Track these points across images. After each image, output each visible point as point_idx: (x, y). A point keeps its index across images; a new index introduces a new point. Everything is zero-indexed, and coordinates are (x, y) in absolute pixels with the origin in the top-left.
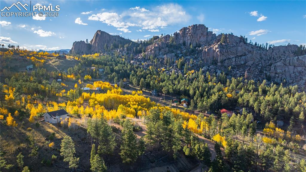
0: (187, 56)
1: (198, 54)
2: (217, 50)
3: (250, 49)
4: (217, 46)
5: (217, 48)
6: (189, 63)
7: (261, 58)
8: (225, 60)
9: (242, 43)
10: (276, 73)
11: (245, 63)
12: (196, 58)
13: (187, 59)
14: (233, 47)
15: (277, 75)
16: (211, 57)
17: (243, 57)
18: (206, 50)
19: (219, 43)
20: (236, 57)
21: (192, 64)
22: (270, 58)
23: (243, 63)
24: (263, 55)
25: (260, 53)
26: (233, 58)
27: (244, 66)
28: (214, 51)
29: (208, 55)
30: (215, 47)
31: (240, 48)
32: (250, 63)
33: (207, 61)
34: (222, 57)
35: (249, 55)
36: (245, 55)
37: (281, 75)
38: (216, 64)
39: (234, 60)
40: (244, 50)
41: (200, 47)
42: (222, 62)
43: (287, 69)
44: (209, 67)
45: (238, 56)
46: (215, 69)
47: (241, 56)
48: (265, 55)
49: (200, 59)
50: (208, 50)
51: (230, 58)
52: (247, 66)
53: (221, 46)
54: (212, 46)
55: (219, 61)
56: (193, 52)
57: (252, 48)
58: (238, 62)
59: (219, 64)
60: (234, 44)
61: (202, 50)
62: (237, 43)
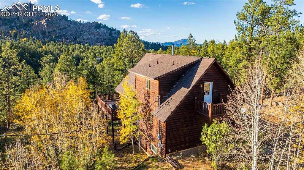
0: (21, 28)
1: (30, 26)
2: (45, 24)
3: (69, 24)
4: (44, 21)
5: (44, 23)
6: (22, 33)
7: (76, 30)
8: (51, 32)
9: (63, 20)
10: (83, 39)
11: (66, 34)
12: (28, 30)
13: (20, 30)
14: (57, 22)
15: (84, 41)
16: (41, 29)
17: (65, 30)
18: (36, 24)
19: (46, 19)
20: (59, 30)
21: (25, 34)
22: (82, 30)
23: (64, 33)
24: (77, 29)
25: (76, 27)
26: (57, 30)
27: (65, 36)
28: (43, 25)
29: (38, 28)
30: (43, 21)
31: (62, 23)
32: (69, 33)
33: (38, 32)
34: (48, 29)
35: (68, 28)
36: (66, 28)
37: (86, 40)
38: (45, 34)
39: (58, 31)
40: (65, 25)
41: (32, 21)
42: (49, 32)
43: (90, 37)
44: (39, 36)
45: (61, 29)
46: (44, 37)
47: (63, 29)
48: (79, 28)
49: (32, 30)
50: (38, 24)
51: (55, 30)
52: (67, 36)
53: (47, 21)
54: (41, 21)
55: (47, 32)
56: (26, 25)
57: (71, 23)
58: (61, 33)
59: (47, 34)
60: (58, 20)
61: (34, 24)
62: (60, 20)
